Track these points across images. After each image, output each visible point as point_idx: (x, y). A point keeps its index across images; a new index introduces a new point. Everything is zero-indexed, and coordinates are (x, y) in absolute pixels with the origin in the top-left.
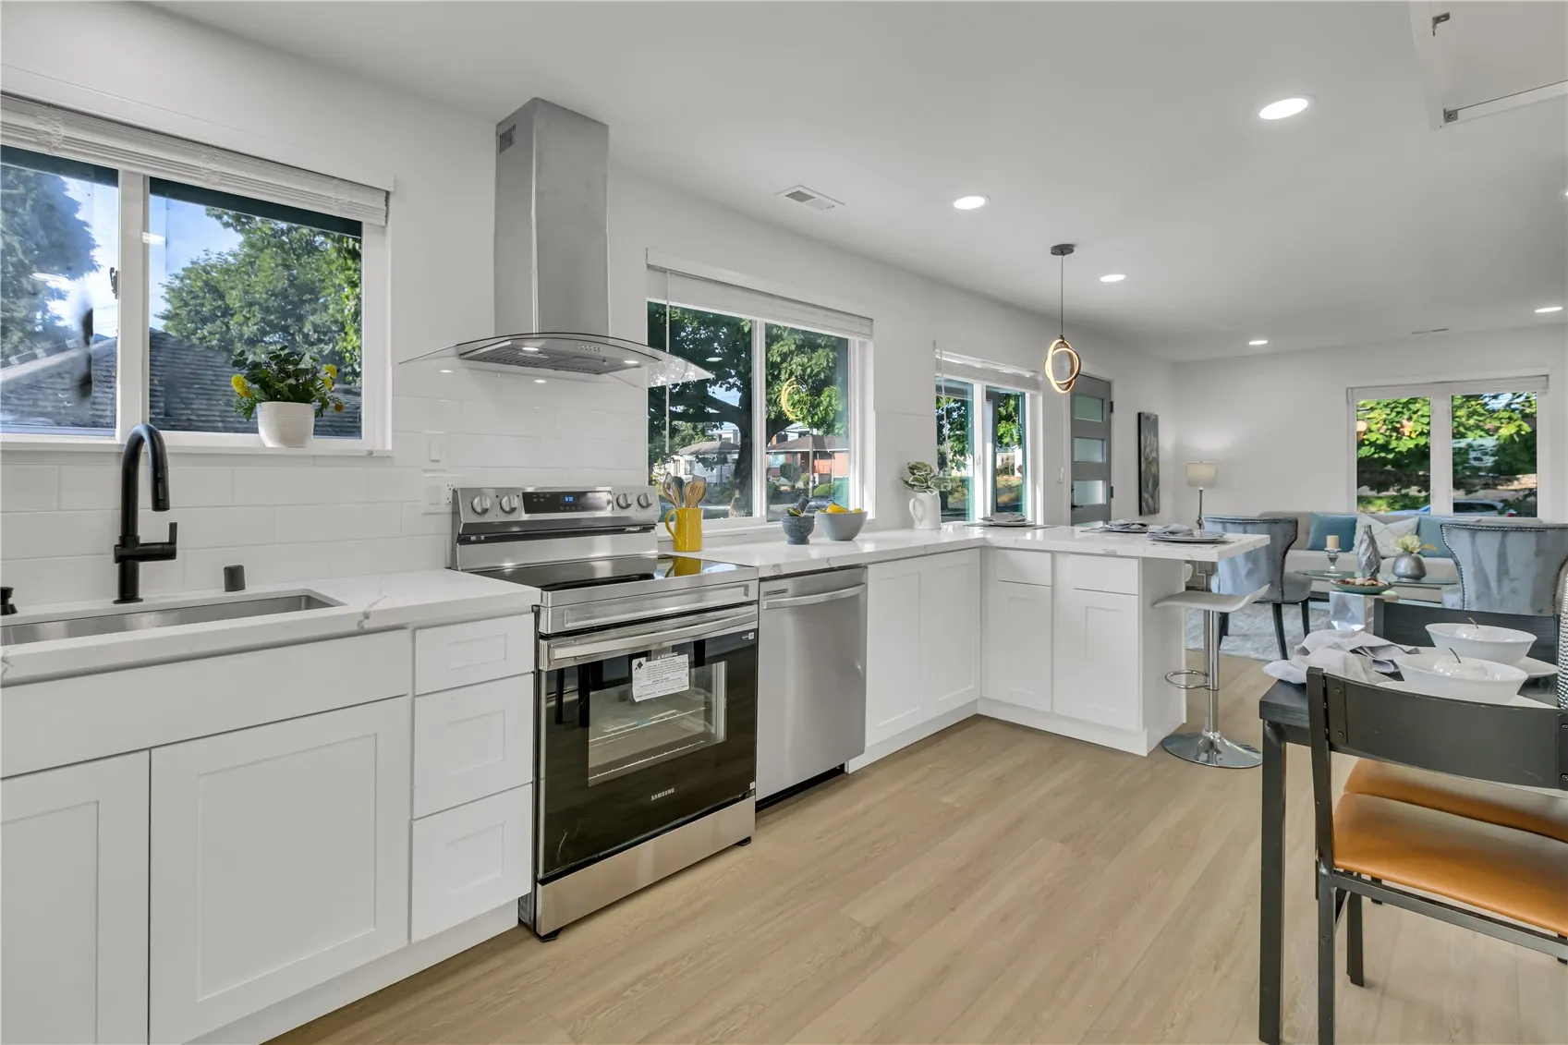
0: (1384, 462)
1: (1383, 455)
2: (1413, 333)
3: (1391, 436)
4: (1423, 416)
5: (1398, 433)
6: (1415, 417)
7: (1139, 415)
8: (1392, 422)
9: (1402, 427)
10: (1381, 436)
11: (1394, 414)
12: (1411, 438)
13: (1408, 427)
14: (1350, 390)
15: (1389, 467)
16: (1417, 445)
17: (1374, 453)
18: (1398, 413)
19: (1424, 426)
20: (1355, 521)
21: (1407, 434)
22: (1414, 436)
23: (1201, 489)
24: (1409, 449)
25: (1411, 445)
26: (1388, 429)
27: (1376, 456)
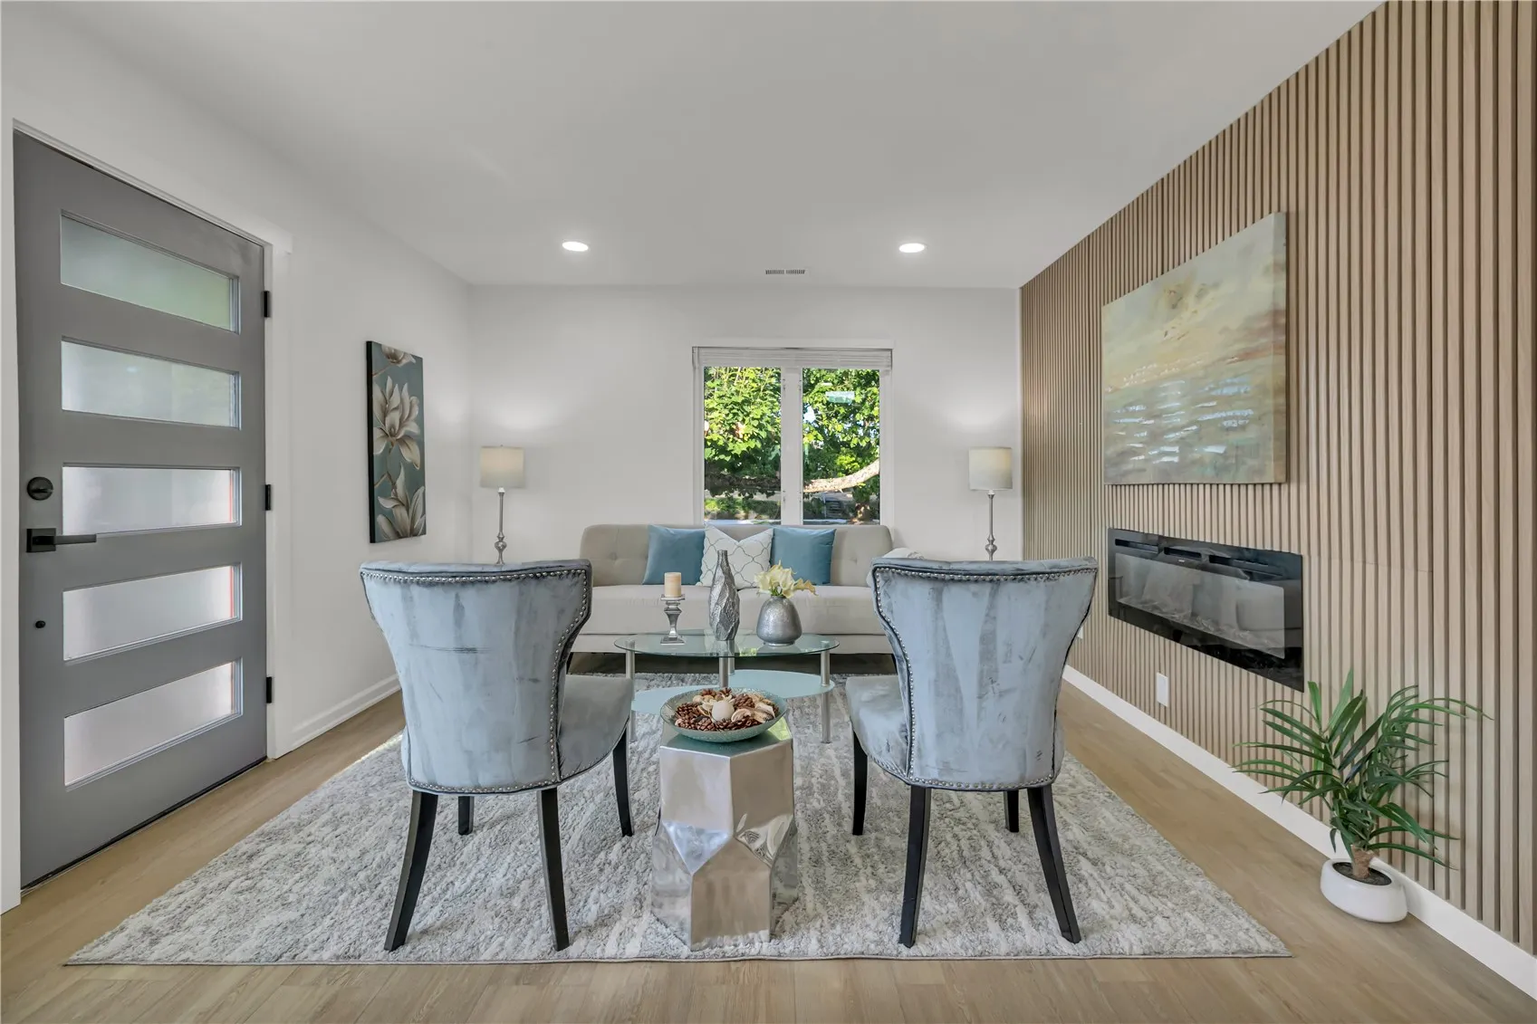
0: (721, 464)
1: (722, 457)
2: (767, 272)
3: (729, 439)
4: (753, 419)
5: (734, 435)
6: (747, 419)
7: (369, 345)
8: (729, 424)
9: (738, 428)
10: (721, 437)
11: (731, 416)
12: (744, 441)
13: (743, 429)
14: (696, 351)
15: (725, 472)
16: (748, 448)
17: (715, 455)
18: (735, 414)
19: (754, 429)
20: (703, 536)
21: (741, 437)
22: (746, 438)
23: (502, 490)
24: (743, 451)
25: (744, 447)
26: (726, 431)
27: (716, 458)
